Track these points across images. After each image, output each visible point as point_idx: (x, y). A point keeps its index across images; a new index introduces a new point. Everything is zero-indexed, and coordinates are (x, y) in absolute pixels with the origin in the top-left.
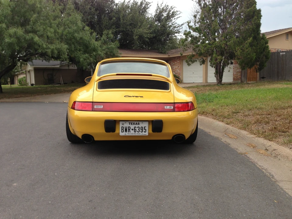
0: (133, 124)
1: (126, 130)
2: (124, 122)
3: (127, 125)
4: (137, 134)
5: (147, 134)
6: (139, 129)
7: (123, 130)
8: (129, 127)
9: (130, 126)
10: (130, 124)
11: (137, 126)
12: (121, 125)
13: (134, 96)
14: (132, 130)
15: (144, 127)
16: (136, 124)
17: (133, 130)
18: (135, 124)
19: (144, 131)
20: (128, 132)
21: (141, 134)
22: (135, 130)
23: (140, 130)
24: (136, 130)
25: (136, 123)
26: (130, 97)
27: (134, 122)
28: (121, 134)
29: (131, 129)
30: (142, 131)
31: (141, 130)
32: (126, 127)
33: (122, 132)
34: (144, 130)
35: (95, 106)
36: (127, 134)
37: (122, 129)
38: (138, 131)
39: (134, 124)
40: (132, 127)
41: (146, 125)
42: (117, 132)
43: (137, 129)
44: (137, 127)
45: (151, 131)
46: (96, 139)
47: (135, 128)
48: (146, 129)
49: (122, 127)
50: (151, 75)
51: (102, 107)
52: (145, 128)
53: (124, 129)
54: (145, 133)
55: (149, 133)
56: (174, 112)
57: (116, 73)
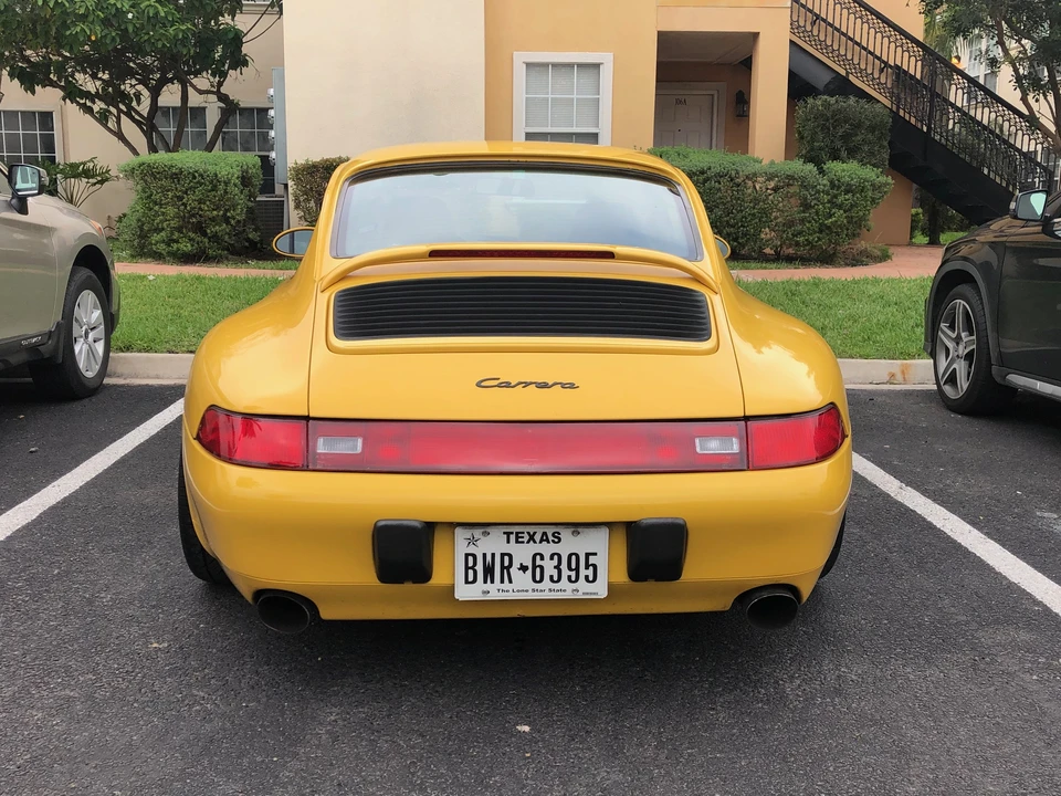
0: (527, 538)
1: (489, 571)
2: (477, 533)
3: (493, 544)
4: (546, 590)
5: (600, 589)
6: (558, 567)
7: (471, 572)
8: (503, 555)
9: (512, 548)
10: (513, 537)
11: (547, 549)
12: (462, 547)
13: (527, 384)
14: (523, 568)
15: (588, 555)
16: (545, 538)
17: (529, 572)
18: (538, 538)
19: (587, 577)
20: (502, 582)
21: (566, 590)
22: (535, 570)
23: (565, 572)
24: (542, 568)
25: (544, 534)
26: (508, 385)
27: (532, 530)
28: (464, 592)
29: (516, 564)
30: (573, 574)
31: (570, 568)
32: (489, 558)
33: (467, 582)
34: (587, 568)
35: (321, 441)
36: (495, 591)
37: (467, 568)
38: (551, 577)
39: (532, 538)
40: (523, 553)
41: (597, 544)
42: (439, 578)
43: (549, 567)
44: (547, 557)
45: (622, 577)
46: (326, 613)
47: (538, 562)
48: (595, 566)
49: (467, 555)
50: (609, 255)
51: (359, 450)
52: (592, 560)
53: (480, 568)
54: (590, 588)
55: (611, 587)
56: (748, 469)
57: (425, 248)
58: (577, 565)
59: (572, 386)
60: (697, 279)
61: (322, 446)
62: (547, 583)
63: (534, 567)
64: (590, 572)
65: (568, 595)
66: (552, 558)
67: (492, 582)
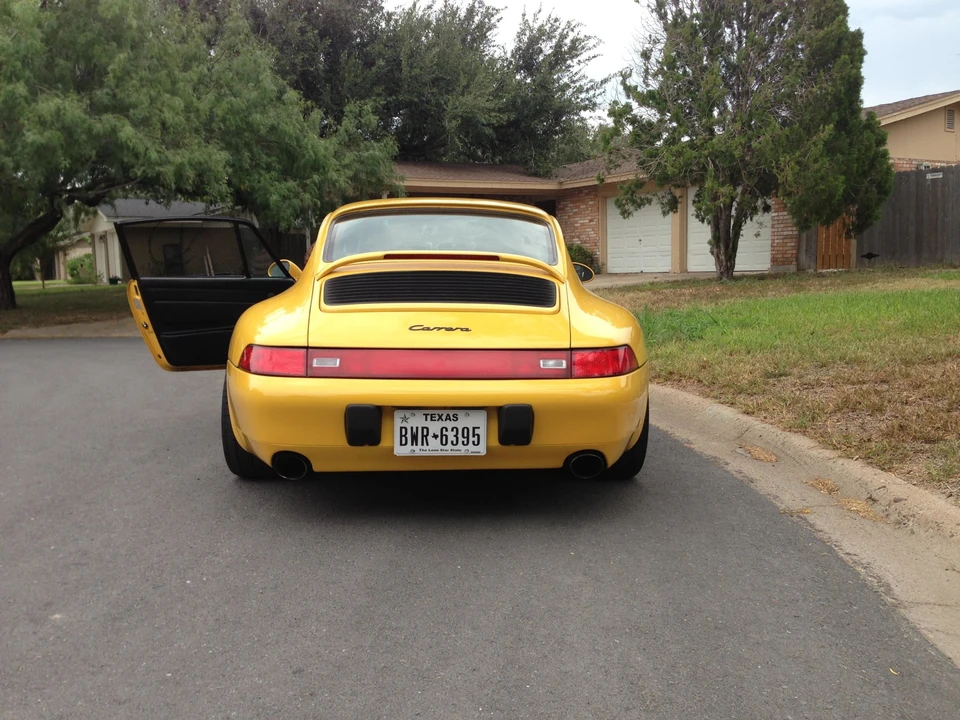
0: (437, 417)
1: (414, 438)
2: (408, 413)
3: (417, 421)
4: (449, 450)
5: (482, 449)
6: (456, 436)
7: (404, 438)
8: (423, 428)
9: (429, 424)
10: (429, 417)
11: (450, 424)
12: (398, 423)
13: (439, 329)
14: (435, 436)
15: (474, 428)
16: (448, 418)
17: (439, 439)
18: (444, 418)
19: (474, 442)
20: (423, 444)
21: (462, 450)
22: (442, 437)
23: (461, 439)
24: (446, 436)
25: (448, 415)
26: (428, 329)
27: (440, 412)
28: (401, 451)
29: (431, 434)
30: (465, 440)
31: (463, 437)
32: (414, 430)
33: (401, 444)
34: (474, 436)
35: (315, 361)
36: (418, 450)
37: (401, 436)
38: (452, 442)
39: (440, 418)
40: (435, 427)
41: (479, 421)
42: (384, 443)
43: (451, 436)
44: (450, 429)
45: (495, 442)
46: (317, 467)
47: (444, 433)
48: (478, 435)
49: (401, 428)
50: (496, 258)
51: (338, 365)
52: (477, 431)
53: (409, 436)
54: (476, 449)
55: (488, 449)
56: (571, 378)
57: (382, 253)
58: (467, 434)
59: (467, 330)
60: (552, 274)
61: (315, 363)
62: (449, 446)
63: (442, 436)
64: (476, 439)
65: (462, 453)
66: (452, 430)
67: (417, 444)
